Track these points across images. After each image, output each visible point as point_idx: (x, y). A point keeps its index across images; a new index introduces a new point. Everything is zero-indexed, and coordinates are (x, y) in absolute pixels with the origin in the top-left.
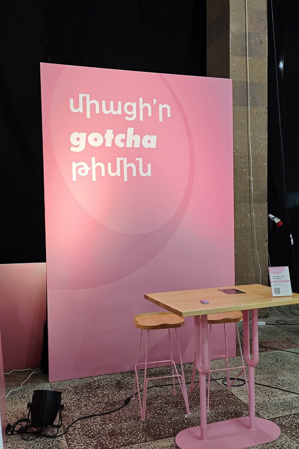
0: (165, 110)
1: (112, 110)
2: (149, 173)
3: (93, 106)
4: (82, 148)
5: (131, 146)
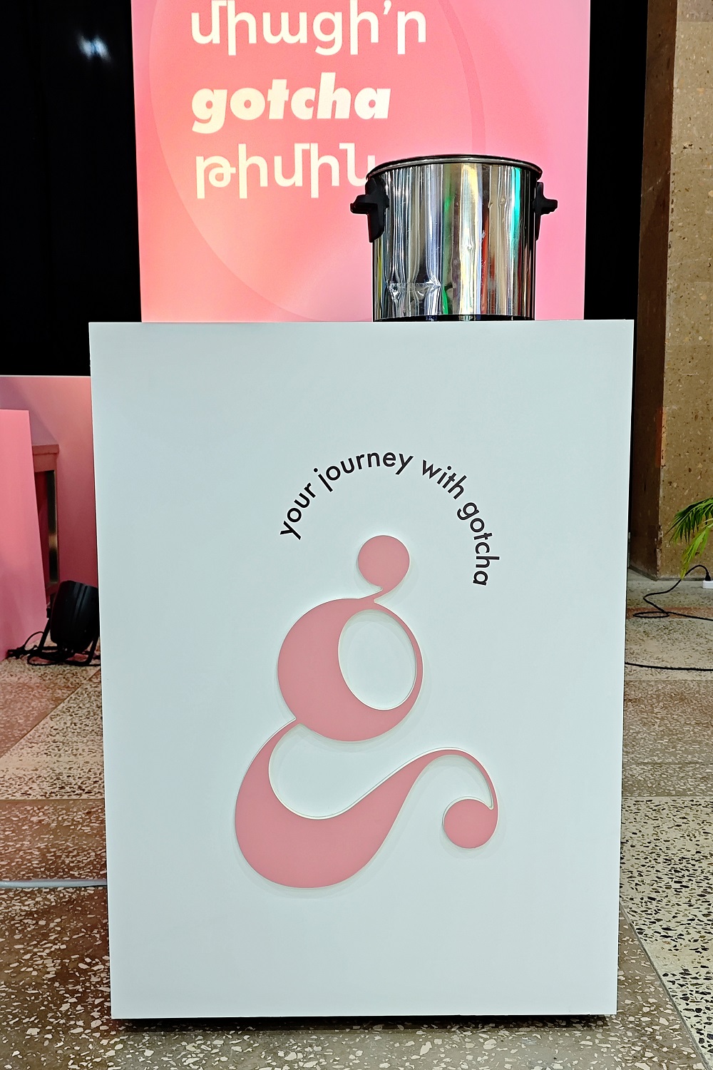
0: (411, 26)
1: (285, 34)
4: (216, 125)
5: (329, 116)
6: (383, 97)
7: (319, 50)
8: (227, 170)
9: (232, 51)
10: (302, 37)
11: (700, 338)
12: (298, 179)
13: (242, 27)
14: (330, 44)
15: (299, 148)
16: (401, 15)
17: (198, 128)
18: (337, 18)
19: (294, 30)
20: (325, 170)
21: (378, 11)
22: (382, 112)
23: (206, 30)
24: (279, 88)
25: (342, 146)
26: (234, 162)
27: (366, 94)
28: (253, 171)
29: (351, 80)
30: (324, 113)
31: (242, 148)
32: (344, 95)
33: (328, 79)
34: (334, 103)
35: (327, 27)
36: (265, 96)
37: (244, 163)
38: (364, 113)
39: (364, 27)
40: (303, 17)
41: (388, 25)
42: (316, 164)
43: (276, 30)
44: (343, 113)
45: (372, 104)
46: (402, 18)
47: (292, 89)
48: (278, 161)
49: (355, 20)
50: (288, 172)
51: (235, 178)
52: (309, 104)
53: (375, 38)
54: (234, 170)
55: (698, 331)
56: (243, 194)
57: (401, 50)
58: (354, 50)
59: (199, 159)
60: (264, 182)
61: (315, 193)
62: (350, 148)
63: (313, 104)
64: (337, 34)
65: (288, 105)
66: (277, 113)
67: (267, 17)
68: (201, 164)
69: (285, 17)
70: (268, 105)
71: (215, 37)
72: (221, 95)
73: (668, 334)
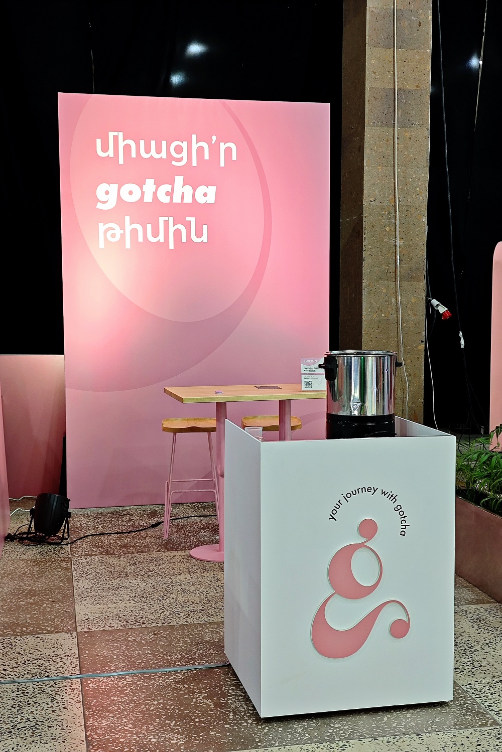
0: (228, 151)
1: (153, 153)
2: (205, 238)
4: (112, 204)
5: (179, 201)
6: (212, 191)
7: (174, 163)
8: (118, 231)
9: (121, 161)
10: (164, 155)
11: (383, 315)
12: (161, 238)
13: (127, 148)
14: (181, 159)
15: (162, 220)
16: (222, 144)
17: (100, 206)
18: (184, 145)
19: (159, 151)
20: (177, 233)
21: (209, 142)
22: (211, 199)
23: (105, 149)
24: (150, 185)
25: (188, 219)
26: (123, 227)
27: (202, 189)
28: (134, 232)
29: (193, 181)
30: (177, 199)
31: (127, 219)
32: (188, 189)
33: (179, 180)
34: (183, 194)
35: (179, 150)
36: (142, 189)
37: (128, 227)
38: (201, 200)
39: (200, 150)
40: (164, 143)
41: (215, 150)
42: (172, 229)
43: (148, 150)
44: (188, 199)
45: (205, 195)
46: (223, 146)
47: (158, 185)
48: (149, 227)
49: (195, 146)
50: (155, 234)
51: (123, 236)
52: (167, 194)
53: (207, 157)
54: (122, 232)
55: (381, 311)
56: (128, 246)
57: (222, 164)
58: (195, 164)
59: (101, 225)
60: (141, 239)
61: (172, 246)
62: (193, 220)
63: (170, 194)
64: (185, 154)
65: (155, 194)
66: (148, 198)
67: (142, 143)
68: (102, 227)
69: (153, 143)
70: (143, 193)
71: (111, 153)
72: (114, 187)
73: (364, 313)
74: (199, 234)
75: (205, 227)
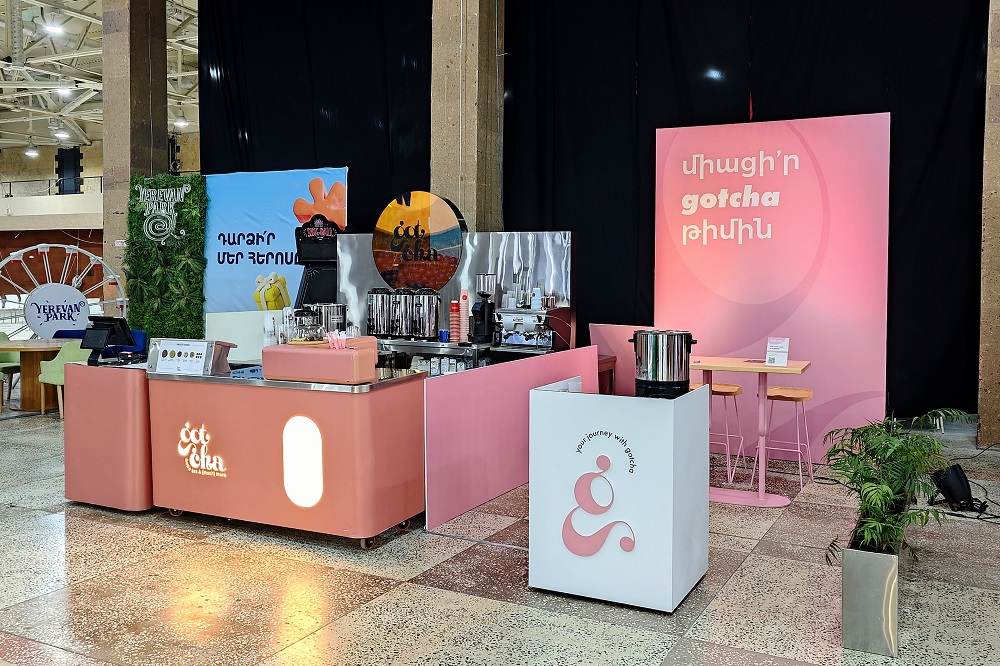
0: (791, 162)
1: (727, 168)
2: (769, 235)
3: (707, 166)
4: (693, 210)
5: (748, 205)
6: (776, 196)
7: (744, 175)
8: (697, 231)
9: (702, 177)
10: (736, 169)
12: (732, 236)
14: (750, 172)
15: (733, 221)
16: (786, 157)
17: (684, 212)
18: (753, 160)
19: (732, 167)
20: (746, 231)
21: (774, 156)
22: (775, 202)
23: (690, 168)
24: (724, 193)
25: (754, 219)
26: (701, 228)
27: (767, 195)
28: (710, 232)
29: (760, 188)
30: (746, 204)
31: (705, 221)
32: (756, 195)
34: (751, 199)
35: (748, 164)
36: (717, 197)
37: (706, 228)
38: (766, 203)
39: (767, 163)
40: (736, 160)
41: (779, 162)
42: (741, 228)
43: (723, 167)
44: (755, 204)
45: (770, 199)
46: (786, 159)
47: (730, 193)
48: (722, 227)
49: (762, 160)
50: (727, 232)
51: (701, 235)
52: (738, 200)
53: (772, 168)
54: (700, 231)
56: (705, 242)
57: (786, 173)
58: (761, 175)
59: (684, 227)
60: (715, 237)
61: (740, 242)
62: (759, 220)
63: (740, 200)
64: (753, 167)
65: (728, 201)
66: (722, 205)
67: (719, 161)
68: (685, 229)
69: (727, 160)
70: (718, 201)
71: (694, 171)
72: (696, 197)
74: (764, 232)
75: (769, 226)
